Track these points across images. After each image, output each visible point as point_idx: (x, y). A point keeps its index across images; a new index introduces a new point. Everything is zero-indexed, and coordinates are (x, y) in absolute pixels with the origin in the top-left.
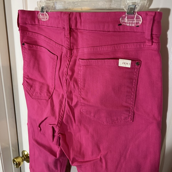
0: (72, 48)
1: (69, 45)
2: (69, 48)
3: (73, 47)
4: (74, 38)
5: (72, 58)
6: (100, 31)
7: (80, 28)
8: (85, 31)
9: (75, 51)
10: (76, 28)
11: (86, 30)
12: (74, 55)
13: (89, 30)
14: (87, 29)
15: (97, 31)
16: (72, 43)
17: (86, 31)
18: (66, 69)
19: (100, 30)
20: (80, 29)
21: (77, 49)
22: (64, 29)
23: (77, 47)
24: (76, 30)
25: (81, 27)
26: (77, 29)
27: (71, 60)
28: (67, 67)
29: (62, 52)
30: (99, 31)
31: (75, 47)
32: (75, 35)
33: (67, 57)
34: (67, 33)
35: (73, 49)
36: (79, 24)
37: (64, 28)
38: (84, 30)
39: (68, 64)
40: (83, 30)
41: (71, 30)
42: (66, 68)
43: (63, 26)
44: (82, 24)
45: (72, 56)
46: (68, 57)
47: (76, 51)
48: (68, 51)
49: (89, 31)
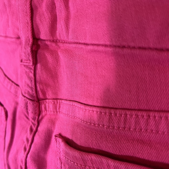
0: (41, 96)
1: (31, 88)
2: (32, 96)
3: (44, 93)
4: (46, 67)
5: (41, 124)
6: (144, 49)
7: (65, 39)
8: (80, 46)
9: (49, 105)
10: (51, 39)
11: (84, 44)
12: (46, 114)
13: (93, 45)
14: (88, 42)
15: (129, 47)
16: (41, 83)
17: (83, 46)
18: (22, 155)
19: (143, 45)
20: (64, 42)
21: (57, 99)
22: (18, 42)
23: (56, 93)
24: (54, 45)
25: (68, 36)
26: (55, 41)
27: (39, 128)
28: (25, 149)
29: (17, 103)
30: (140, 48)
31: (50, 94)
32: (49, 58)
33: (28, 118)
34: (25, 53)
35: (43, 99)
36: (60, 25)
37: (19, 38)
38: (77, 43)
39: (30, 140)
40: (74, 45)
41: (39, 43)
42: (23, 151)
43: (16, 30)
44: (71, 25)
45: (42, 118)
46: (30, 118)
47: (51, 106)
48: (29, 105)
49: (96, 48)
